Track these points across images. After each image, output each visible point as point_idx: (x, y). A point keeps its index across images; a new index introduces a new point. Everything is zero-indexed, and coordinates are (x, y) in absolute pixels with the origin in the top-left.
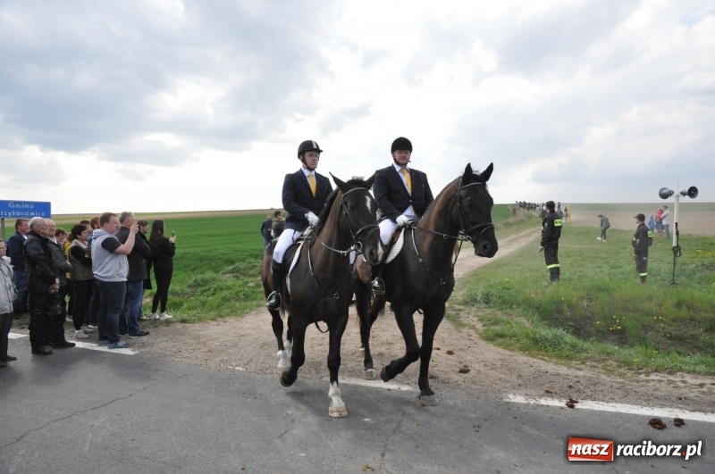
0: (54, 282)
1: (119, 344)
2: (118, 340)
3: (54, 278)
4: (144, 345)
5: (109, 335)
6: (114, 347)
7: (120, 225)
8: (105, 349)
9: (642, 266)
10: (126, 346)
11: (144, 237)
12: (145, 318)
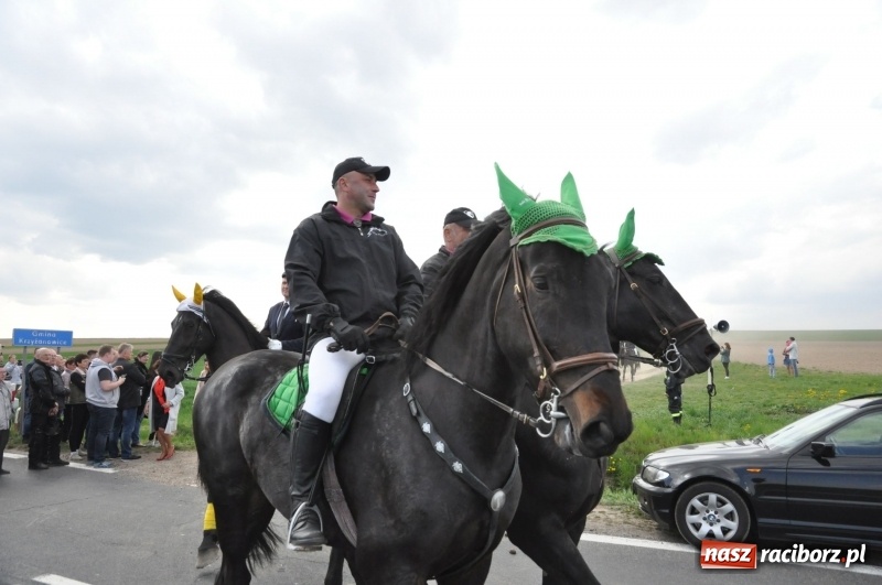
0: (54, 406)
1: (105, 464)
2: (103, 460)
3: (54, 401)
4: (127, 466)
5: (95, 457)
6: (99, 467)
7: (119, 356)
8: (92, 468)
9: (675, 405)
10: (109, 466)
11: (144, 367)
12: (141, 444)
